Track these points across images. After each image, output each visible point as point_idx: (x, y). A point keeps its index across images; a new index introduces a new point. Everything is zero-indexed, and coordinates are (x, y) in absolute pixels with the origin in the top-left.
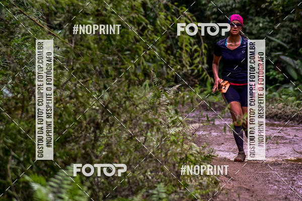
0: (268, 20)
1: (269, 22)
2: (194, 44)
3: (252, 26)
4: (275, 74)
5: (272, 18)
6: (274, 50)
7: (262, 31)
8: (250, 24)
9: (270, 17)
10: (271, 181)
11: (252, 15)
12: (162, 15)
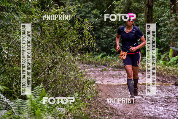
0: (112, 27)
1: (112, 28)
2: (90, 35)
3: (105, 30)
4: (114, 50)
5: (114, 27)
6: (114, 40)
7: (109, 32)
8: (104, 29)
9: (112, 26)
10: (118, 92)
11: (105, 25)
12: (77, 22)
